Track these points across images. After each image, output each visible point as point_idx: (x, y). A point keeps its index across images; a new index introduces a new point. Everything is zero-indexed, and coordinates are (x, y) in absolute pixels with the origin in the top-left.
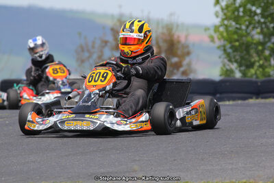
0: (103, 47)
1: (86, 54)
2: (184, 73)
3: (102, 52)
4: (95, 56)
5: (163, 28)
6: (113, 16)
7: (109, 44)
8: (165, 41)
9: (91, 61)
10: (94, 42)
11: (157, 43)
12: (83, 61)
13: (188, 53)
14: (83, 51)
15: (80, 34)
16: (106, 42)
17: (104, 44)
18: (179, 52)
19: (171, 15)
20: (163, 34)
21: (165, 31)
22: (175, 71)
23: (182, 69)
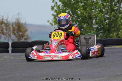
2: (26, 39)
5: (15, 19)
11: (12, 26)
13: (27, 30)
18: (23, 30)
19: (18, 14)
20: (15, 22)
21: (16, 21)
22: (21, 38)
23: (24, 38)
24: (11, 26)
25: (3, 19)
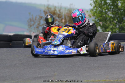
0: (40, 20)
1: (33, 23)
3: (40, 22)
4: (36, 24)
5: (67, 10)
6: (44, 5)
7: (43, 18)
8: (68, 16)
9: (35, 26)
10: (36, 17)
12: (31, 26)
14: (31, 21)
15: (30, 13)
16: (41, 17)
17: (40, 18)
19: (71, 5)
20: (67, 13)
24: (63, 17)
25: (55, 10)
